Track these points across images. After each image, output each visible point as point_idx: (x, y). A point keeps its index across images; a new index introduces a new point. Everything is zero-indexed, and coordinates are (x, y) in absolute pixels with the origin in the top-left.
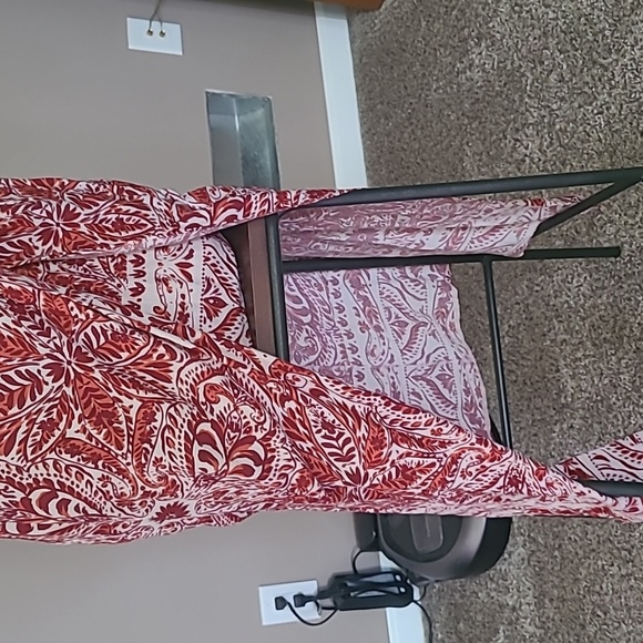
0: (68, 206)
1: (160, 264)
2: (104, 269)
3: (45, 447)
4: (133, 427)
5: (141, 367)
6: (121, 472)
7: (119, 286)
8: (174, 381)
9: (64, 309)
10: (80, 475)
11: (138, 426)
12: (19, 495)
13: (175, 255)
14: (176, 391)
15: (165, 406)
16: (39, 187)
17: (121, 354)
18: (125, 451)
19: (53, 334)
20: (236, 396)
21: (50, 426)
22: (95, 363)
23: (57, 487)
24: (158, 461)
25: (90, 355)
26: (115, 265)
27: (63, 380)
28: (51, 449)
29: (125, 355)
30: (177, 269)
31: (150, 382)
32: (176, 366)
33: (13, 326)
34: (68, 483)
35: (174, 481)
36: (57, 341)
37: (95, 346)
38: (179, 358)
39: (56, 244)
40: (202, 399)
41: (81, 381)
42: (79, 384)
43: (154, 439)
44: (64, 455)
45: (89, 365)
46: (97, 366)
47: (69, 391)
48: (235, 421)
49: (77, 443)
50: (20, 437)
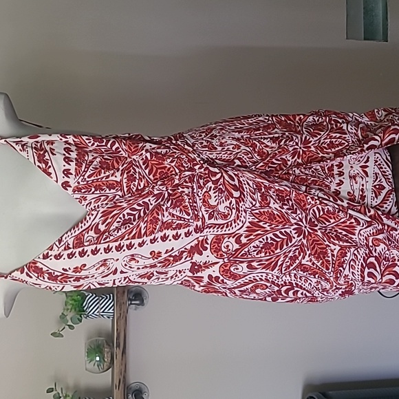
0: (306, 137)
1: (352, 167)
2: (322, 170)
3: (291, 268)
4: (335, 259)
5: (340, 227)
6: (326, 279)
7: (331, 182)
8: (357, 234)
9: (305, 199)
10: (306, 281)
11: (338, 258)
12: (276, 288)
13: (359, 161)
14: (358, 240)
15: (352, 250)
16: (289, 122)
17: (331, 220)
18: (330, 271)
19: (298, 212)
20: (390, 245)
21: (294, 259)
22: (318, 227)
23: (295, 285)
24: (346, 276)
25: (316, 223)
26: (328, 168)
27: (302, 236)
28: (294, 269)
29: (332, 221)
30: (360, 169)
31: (345, 235)
32: (359, 228)
33: (279, 209)
34: (300, 284)
35: (352, 283)
36: (300, 216)
37: (318, 216)
38: (361, 225)
39: (298, 158)
40: (371, 244)
41: (311, 236)
42: (310, 238)
43: (345, 265)
44: (300, 272)
45: (316, 228)
46: (319, 229)
47: (305, 241)
48: (387, 256)
49: (307, 266)
50: (279, 263)
